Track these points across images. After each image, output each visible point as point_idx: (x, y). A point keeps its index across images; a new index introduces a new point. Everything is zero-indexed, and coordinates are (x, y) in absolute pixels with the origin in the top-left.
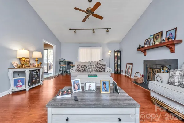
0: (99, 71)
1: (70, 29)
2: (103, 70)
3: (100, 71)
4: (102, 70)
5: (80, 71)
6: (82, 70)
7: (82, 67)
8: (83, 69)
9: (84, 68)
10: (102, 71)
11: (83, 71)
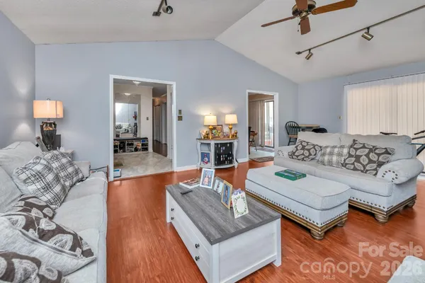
0: (352, 167)
1: (299, 53)
2: (367, 168)
3: (355, 169)
4: (364, 167)
5: (297, 156)
6: (303, 154)
7: (303, 148)
8: (307, 153)
9: (309, 150)
10: (365, 171)
11: (303, 159)
